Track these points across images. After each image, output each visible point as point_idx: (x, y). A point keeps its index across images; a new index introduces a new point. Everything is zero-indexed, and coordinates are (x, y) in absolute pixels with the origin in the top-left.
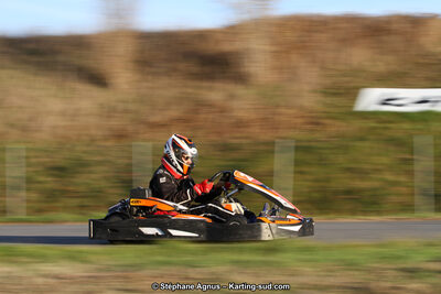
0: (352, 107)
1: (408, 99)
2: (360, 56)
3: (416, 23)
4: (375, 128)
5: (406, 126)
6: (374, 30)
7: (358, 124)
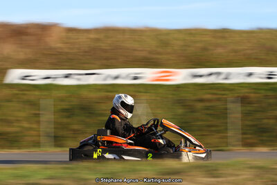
0: (2, 81)
1: (38, 76)
2: (9, 49)
3: (44, 29)
4: (17, 94)
5: (37, 93)
6: (18, 33)
7: (7, 92)
